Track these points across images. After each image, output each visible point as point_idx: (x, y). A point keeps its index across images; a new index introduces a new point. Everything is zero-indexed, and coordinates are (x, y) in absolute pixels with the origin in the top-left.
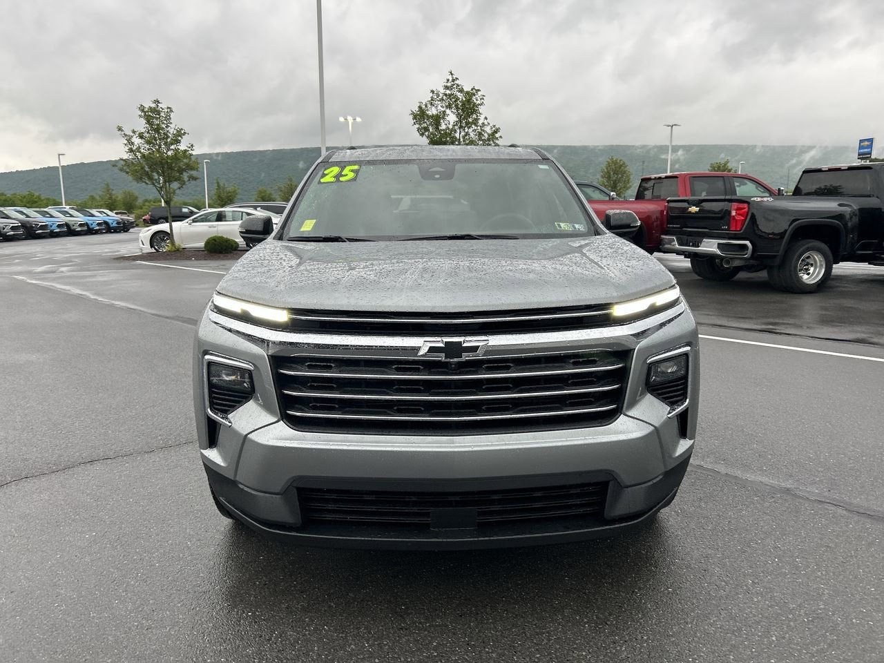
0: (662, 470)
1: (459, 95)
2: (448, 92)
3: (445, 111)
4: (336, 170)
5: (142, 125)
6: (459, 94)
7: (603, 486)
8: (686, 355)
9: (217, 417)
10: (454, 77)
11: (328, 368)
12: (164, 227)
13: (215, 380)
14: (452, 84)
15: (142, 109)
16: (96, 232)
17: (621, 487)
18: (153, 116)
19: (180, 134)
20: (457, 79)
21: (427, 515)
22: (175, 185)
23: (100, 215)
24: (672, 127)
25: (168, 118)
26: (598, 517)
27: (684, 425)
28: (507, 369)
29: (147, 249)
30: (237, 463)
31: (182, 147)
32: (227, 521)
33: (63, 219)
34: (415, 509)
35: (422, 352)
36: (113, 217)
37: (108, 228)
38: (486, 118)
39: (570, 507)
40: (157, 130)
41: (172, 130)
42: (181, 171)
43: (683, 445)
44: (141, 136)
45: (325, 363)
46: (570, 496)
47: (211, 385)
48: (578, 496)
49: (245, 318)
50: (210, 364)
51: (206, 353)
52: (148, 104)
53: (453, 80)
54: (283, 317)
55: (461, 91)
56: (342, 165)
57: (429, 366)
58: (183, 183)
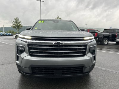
0: (92, 65)
4: (41, 21)
5: (15, 21)
6: (59, 19)
7: (83, 67)
8: (95, 47)
9: (18, 55)
11: (37, 46)
12: (17, 35)
13: (18, 49)
15: (15, 18)
16: (8, 36)
17: (85, 67)
18: (16, 19)
19: (20, 22)
21: (53, 72)
22: (19, 29)
23: (9, 33)
25: (19, 20)
26: (82, 72)
27: (94, 58)
28: (67, 47)
29: (15, 38)
30: (21, 63)
31: (20, 24)
32: (21, 74)
33: (3, 34)
34: (51, 71)
35: (53, 44)
36: (10, 34)
37: (9, 35)
39: (77, 71)
40: (17, 21)
41: (19, 22)
42: (20, 27)
43: (94, 61)
44: (15, 22)
45: (37, 45)
46: (77, 69)
47: (18, 50)
48: (79, 69)
49: (24, 38)
50: (18, 46)
51: (17, 44)
52: (16, 18)
54: (30, 38)
56: (42, 21)
57: (54, 46)
58: (20, 29)
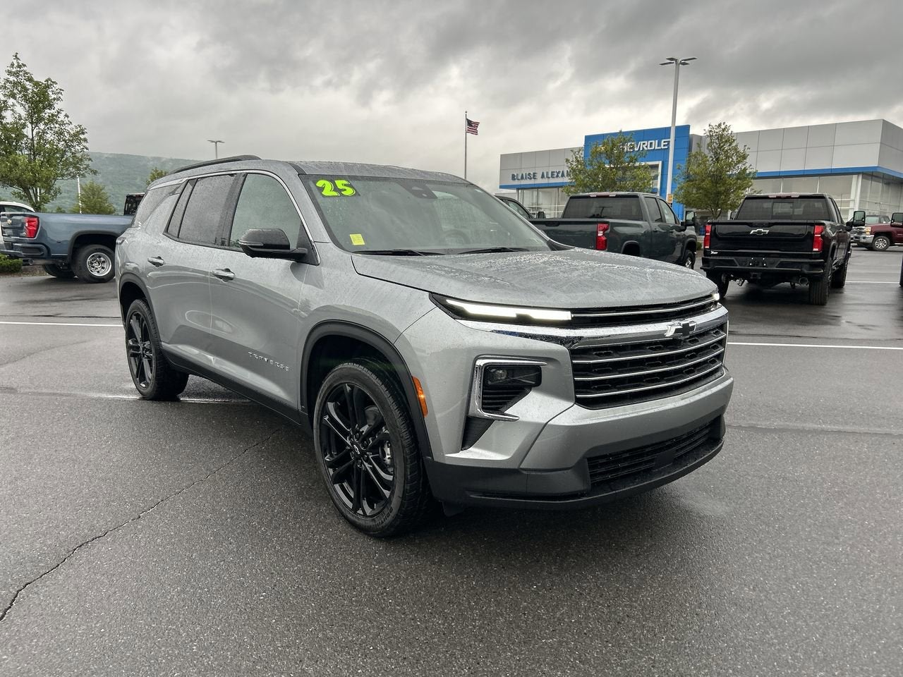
1: (29, 85)
2: (12, 79)
3: (6, 101)
6: (28, 83)
10: (21, 63)
11: (610, 354)
14: (17, 70)
20: (24, 65)
24: (216, 143)
28: (697, 341)
30: (527, 451)
35: (669, 334)
38: (67, 116)
45: (606, 351)
47: (485, 387)
49: (520, 322)
50: (487, 367)
53: (19, 66)
55: (30, 80)
